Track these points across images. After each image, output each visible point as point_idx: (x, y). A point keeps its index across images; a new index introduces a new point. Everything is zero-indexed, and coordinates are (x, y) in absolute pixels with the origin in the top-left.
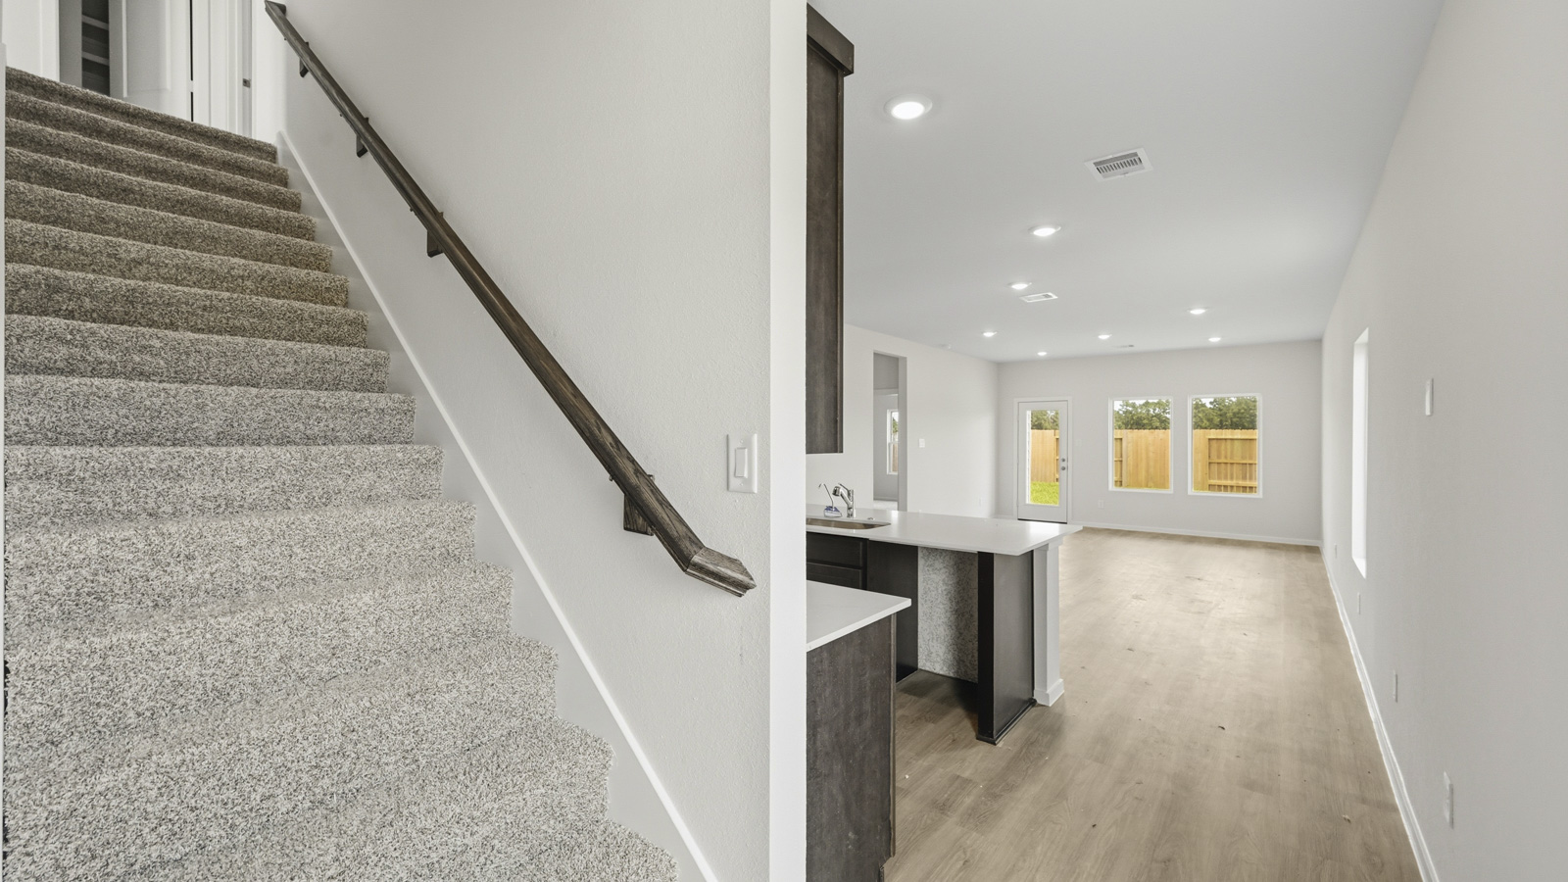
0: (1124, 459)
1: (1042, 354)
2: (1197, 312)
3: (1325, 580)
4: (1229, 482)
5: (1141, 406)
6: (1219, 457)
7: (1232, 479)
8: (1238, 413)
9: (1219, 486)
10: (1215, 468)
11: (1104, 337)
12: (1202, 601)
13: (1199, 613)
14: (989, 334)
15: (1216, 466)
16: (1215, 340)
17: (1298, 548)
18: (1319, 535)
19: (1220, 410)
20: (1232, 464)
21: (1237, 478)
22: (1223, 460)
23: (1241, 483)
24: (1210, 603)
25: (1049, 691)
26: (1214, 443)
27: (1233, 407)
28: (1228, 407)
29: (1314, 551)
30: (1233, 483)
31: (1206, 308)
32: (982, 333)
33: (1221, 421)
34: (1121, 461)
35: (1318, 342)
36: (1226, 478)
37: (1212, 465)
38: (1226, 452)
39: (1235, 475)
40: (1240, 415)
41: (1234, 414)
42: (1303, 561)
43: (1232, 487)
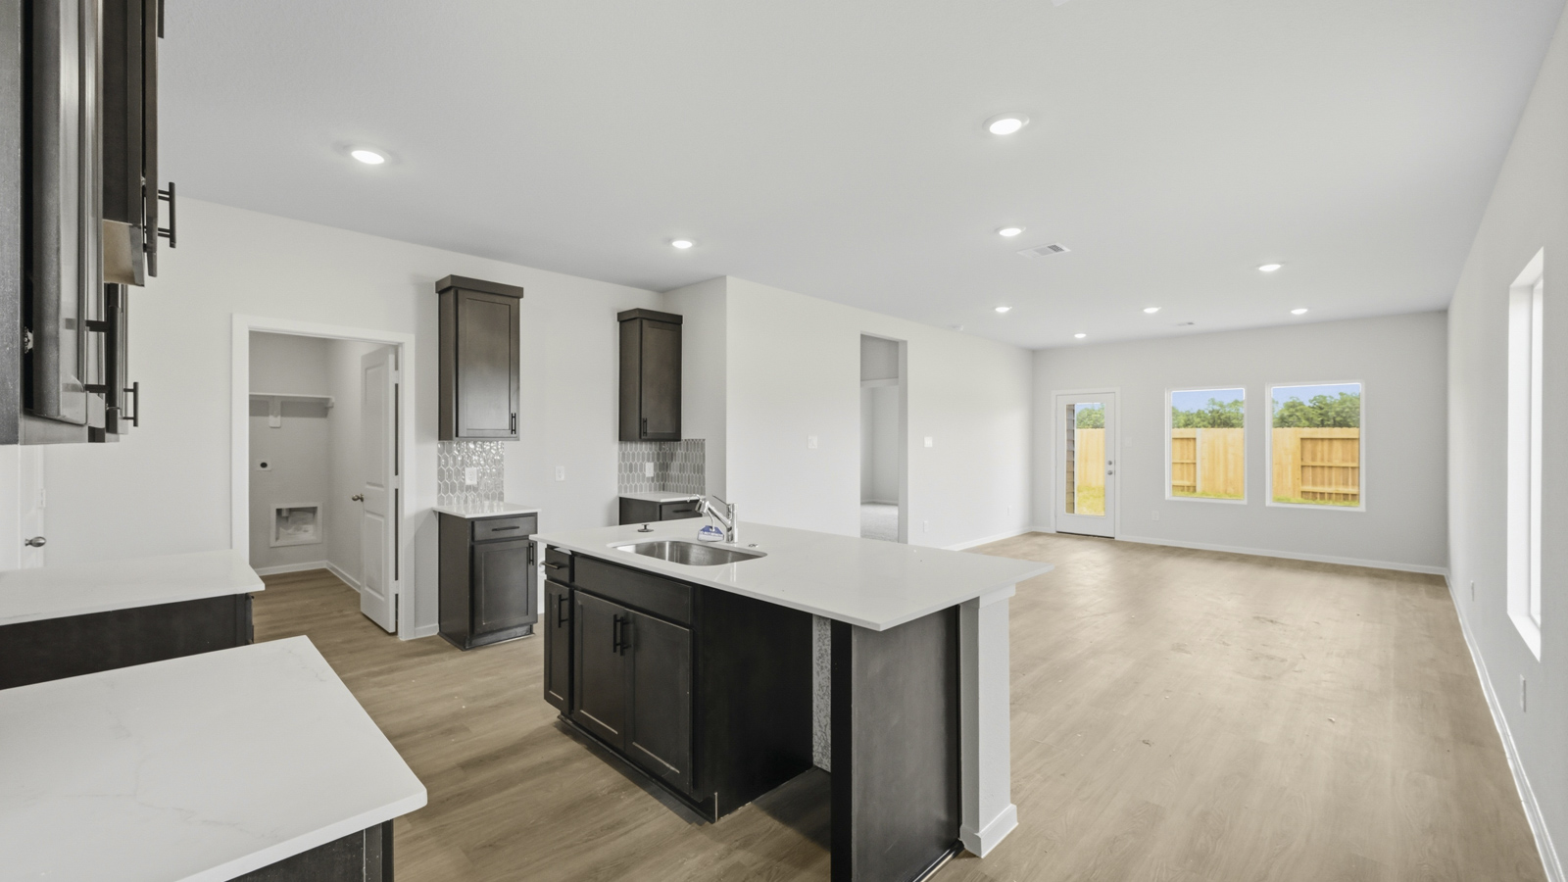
0: (1198, 462)
1: (1080, 336)
2: (1270, 268)
3: (1455, 628)
4: (1326, 489)
5: (1230, 405)
6: (1313, 459)
7: (1330, 484)
8: (1342, 412)
9: (1314, 493)
10: (1309, 472)
11: (1151, 310)
12: (1271, 658)
13: (1265, 678)
14: (1002, 310)
15: (1310, 469)
16: (1299, 312)
17: (1414, 578)
18: (1444, 558)
19: (1321, 408)
20: (1330, 467)
21: (1337, 484)
22: (1318, 463)
23: (1342, 490)
24: (1283, 660)
25: (981, 833)
26: (1309, 445)
27: (1336, 405)
28: (1329, 406)
29: (1437, 582)
30: (1332, 489)
31: (1280, 263)
32: (994, 308)
33: (1322, 421)
34: (1195, 464)
35: (1443, 313)
36: (1323, 484)
37: (1306, 469)
38: (1323, 455)
39: (1334, 481)
40: (1344, 415)
41: (1338, 414)
42: (1421, 597)
43: (1330, 494)
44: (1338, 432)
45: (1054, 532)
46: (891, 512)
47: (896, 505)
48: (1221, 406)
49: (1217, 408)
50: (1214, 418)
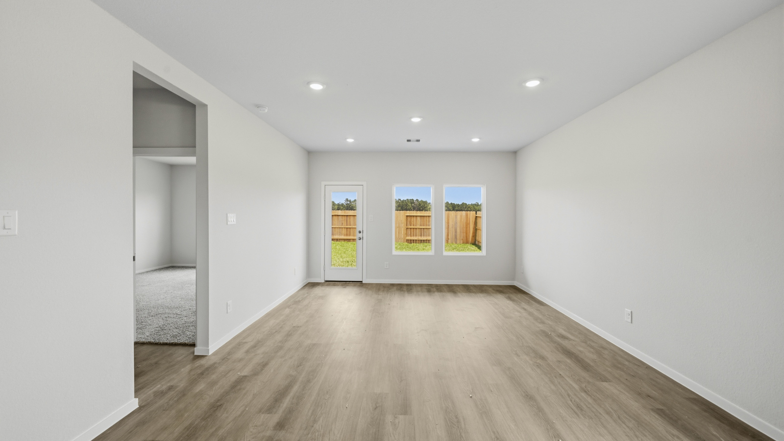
4: (416, 238)
9: (412, 240)
10: (409, 231)
20: (416, 229)
23: (424, 238)
26: (408, 218)
43: (416, 240)
44: (419, 213)
45: (323, 281)
46: (190, 275)
47: (194, 267)
48: (350, 201)
49: (348, 202)
50: (347, 206)
